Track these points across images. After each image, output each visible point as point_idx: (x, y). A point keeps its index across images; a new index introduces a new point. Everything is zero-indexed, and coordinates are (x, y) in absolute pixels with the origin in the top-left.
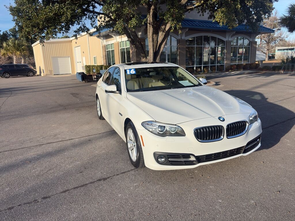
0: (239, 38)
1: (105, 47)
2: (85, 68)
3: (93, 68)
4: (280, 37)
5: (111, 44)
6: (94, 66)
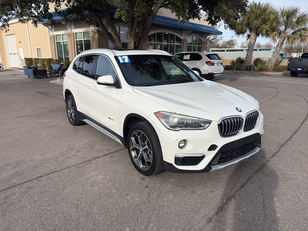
0: (193, 37)
1: (54, 38)
2: (24, 61)
3: (36, 62)
5: (62, 35)
6: (38, 59)
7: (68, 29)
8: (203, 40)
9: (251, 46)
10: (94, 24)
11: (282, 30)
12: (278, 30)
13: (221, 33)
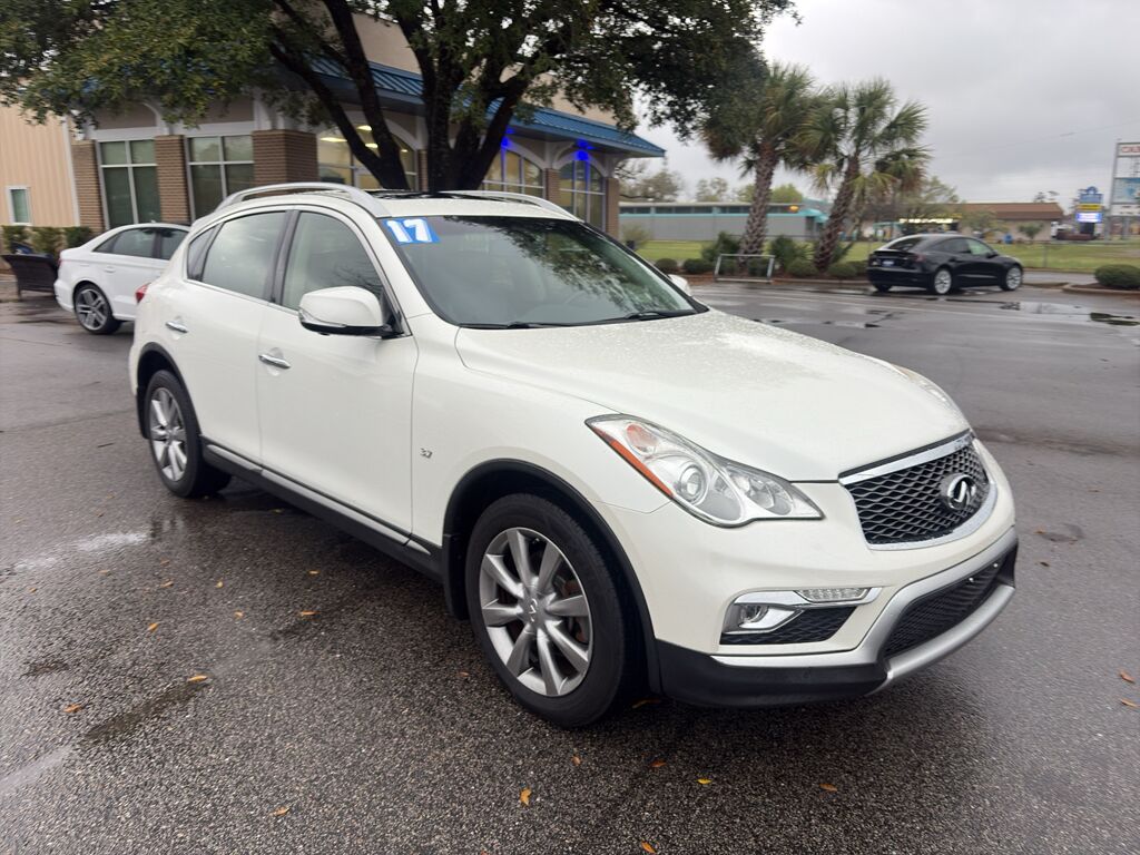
4: (620, 168)
5: (131, 142)
6: (20, 230)
7: (154, 125)
8: (605, 174)
9: (761, 199)
10: (303, 116)
11: (846, 154)
12: (836, 153)
13: (659, 152)
